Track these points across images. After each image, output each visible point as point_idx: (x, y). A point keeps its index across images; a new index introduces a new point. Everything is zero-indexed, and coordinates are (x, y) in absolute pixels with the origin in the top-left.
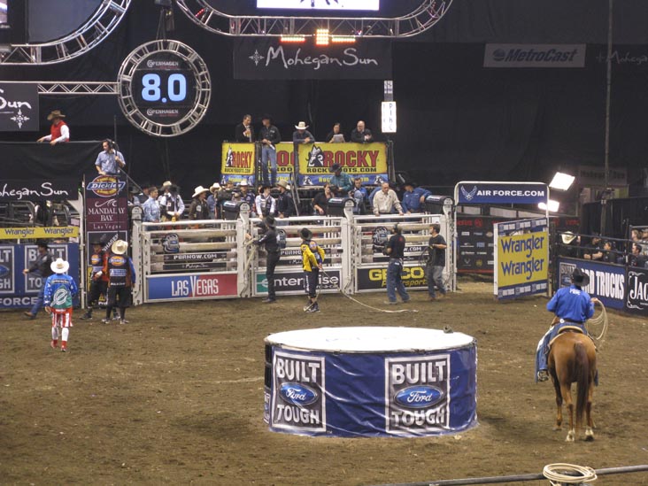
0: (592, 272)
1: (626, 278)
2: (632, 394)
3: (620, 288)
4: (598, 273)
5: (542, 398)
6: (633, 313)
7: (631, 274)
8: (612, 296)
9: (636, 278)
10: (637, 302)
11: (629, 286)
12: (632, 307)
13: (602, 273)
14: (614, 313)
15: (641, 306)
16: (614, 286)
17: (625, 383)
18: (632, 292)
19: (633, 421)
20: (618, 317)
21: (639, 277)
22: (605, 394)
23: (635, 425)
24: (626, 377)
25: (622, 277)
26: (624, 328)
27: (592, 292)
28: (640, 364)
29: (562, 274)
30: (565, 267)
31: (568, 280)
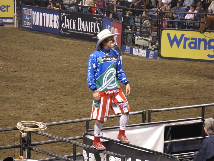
0: (41, 14)
1: (60, 17)
2: (64, 81)
3: (57, 23)
4: (44, 14)
5: (15, 84)
6: (64, 36)
7: (62, 15)
8: (52, 27)
9: (65, 17)
10: (66, 30)
11: (61, 21)
12: (63, 33)
13: (47, 14)
14: (54, 36)
15: (68, 32)
16: (53, 21)
17: (60, 75)
18: (63, 24)
19: (65, 95)
20: (56, 39)
21: (67, 16)
22: (49, 81)
23: (66, 98)
24: (61, 72)
25: (58, 16)
26: (59, 45)
27: (41, 25)
28: (68, 65)
29: (24, 15)
30: (26, 11)
31: (27, 18)
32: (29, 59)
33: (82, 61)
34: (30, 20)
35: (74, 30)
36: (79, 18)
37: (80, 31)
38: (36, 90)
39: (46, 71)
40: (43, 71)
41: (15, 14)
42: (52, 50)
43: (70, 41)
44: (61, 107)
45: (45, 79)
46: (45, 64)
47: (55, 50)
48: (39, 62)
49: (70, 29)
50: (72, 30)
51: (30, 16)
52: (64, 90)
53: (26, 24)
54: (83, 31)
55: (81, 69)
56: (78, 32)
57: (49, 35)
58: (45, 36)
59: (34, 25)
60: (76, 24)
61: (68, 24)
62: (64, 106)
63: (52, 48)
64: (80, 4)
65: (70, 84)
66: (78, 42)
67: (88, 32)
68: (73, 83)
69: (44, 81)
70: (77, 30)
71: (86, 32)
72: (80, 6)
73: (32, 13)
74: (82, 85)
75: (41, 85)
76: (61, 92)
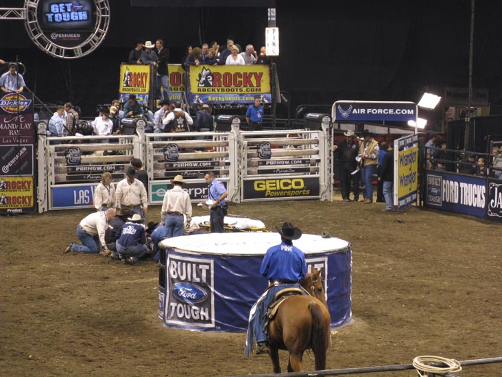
0: (456, 183)
1: (487, 189)
3: (482, 198)
4: (462, 184)
5: (411, 297)
6: (494, 220)
7: (491, 186)
8: (474, 205)
9: (496, 189)
10: (497, 210)
11: (489, 196)
12: (492, 215)
13: (466, 184)
14: (476, 220)
15: (500, 214)
16: (476, 196)
18: (492, 201)
19: (493, 317)
20: (480, 224)
21: (498, 188)
22: (468, 294)
23: (495, 321)
24: (487, 278)
25: (484, 187)
27: (456, 201)
29: (429, 186)
30: (432, 179)
31: (434, 191)
32: (435, 256)
34: (439, 194)
38: (446, 308)
39: (462, 277)
40: (457, 277)
44: (486, 336)
46: (462, 266)
48: (451, 261)
51: (439, 188)
52: (492, 308)
53: (431, 200)
57: (469, 219)
58: (463, 220)
59: (445, 202)
62: (491, 335)
73: (441, 183)
75: (454, 299)
76: (486, 312)
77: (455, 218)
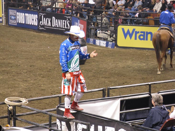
0: (23, 14)
1: (38, 16)
2: (42, 66)
3: (36, 21)
4: (26, 14)
5: (3, 69)
6: (42, 31)
7: (40, 15)
8: (32, 24)
9: (43, 16)
10: (43, 26)
11: (39, 20)
12: (41, 28)
13: (28, 14)
14: (34, 31)
15: (45, 28)
16: (33, 20)
17: (39, 61)
18: (41, 22)
19: (43, 77)
20: (35, 33)
22: (31, 66)
23: (44, 79)
24: (39, 59)
25: (37, 16)
26: (38, 38)
27: (24, 22)
28: (45, 53)
29: (10, 15)
30: (11, 12)
31: (13, 18)
32: (14, 49)
33: (56, 50)
34: (15, 19)
35: (49, 26)
36: (53, 17)
37: (54, 27)
38: (20, 74)
39: (27, 59)
40: (25, 59)
41: (3, 15)
42: (32, 42)
43: (47, 35)
44: (40, 86)
45: (27, 65)
46: (27, 53)
47: (35, 42)
48: (22, 51)
49: (46, 26)
50: (48, 26)
51: (15, 16)
52: (42, 73)
53: (12, 22)
54: (56, 27)
55: (55, 56)
56: (53, 28)
57: (30, 31)
58: (27, 31)
59: (18, 23)
60: (51, 21)
61: (45, 22)
62: (42, 85)
63: (32, 40)
64: (54, 6)
65: (47, 68)
66: (52, 35)
67: (61, 28)
68: (49, 68)
69: (26, 66)
70: (51, 26)
71: (59, 28)
72: (54, 8)
73: (16, 14)
74: (56, 69)
75: (24, 69)
76: (40, 75)
77: (23, 30)
